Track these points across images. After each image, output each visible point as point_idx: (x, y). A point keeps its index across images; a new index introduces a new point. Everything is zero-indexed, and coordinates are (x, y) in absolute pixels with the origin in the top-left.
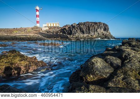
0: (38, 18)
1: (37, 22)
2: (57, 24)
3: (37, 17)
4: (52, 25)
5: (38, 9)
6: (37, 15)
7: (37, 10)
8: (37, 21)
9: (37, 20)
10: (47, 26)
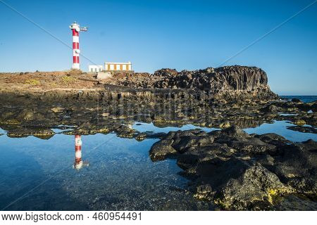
0: (78, 51)
1: (75, 59)
2: (130, 66)
3: (74, 47)
4: (118, 68)
5: (78, 30)
6: (74, 43)
7: (74, 32)
8: (74, 57)
9: (75, 55)
10: (107, 69)
